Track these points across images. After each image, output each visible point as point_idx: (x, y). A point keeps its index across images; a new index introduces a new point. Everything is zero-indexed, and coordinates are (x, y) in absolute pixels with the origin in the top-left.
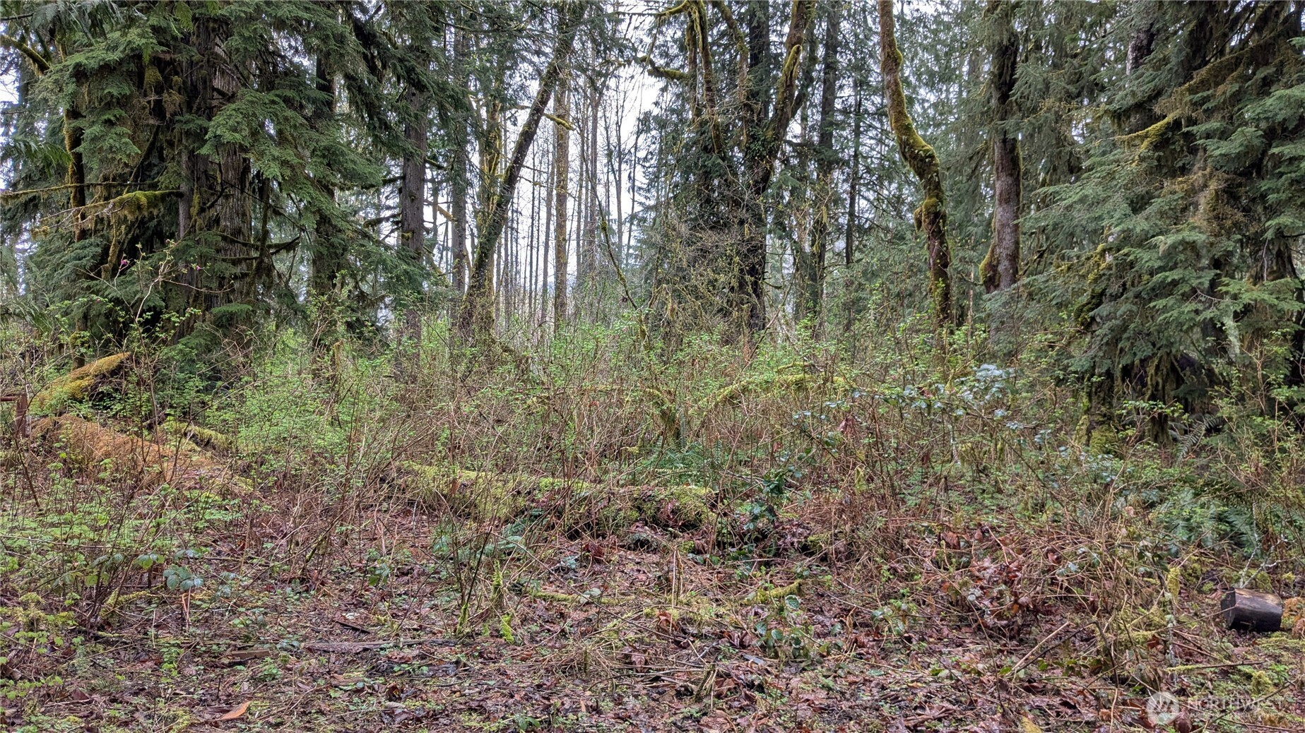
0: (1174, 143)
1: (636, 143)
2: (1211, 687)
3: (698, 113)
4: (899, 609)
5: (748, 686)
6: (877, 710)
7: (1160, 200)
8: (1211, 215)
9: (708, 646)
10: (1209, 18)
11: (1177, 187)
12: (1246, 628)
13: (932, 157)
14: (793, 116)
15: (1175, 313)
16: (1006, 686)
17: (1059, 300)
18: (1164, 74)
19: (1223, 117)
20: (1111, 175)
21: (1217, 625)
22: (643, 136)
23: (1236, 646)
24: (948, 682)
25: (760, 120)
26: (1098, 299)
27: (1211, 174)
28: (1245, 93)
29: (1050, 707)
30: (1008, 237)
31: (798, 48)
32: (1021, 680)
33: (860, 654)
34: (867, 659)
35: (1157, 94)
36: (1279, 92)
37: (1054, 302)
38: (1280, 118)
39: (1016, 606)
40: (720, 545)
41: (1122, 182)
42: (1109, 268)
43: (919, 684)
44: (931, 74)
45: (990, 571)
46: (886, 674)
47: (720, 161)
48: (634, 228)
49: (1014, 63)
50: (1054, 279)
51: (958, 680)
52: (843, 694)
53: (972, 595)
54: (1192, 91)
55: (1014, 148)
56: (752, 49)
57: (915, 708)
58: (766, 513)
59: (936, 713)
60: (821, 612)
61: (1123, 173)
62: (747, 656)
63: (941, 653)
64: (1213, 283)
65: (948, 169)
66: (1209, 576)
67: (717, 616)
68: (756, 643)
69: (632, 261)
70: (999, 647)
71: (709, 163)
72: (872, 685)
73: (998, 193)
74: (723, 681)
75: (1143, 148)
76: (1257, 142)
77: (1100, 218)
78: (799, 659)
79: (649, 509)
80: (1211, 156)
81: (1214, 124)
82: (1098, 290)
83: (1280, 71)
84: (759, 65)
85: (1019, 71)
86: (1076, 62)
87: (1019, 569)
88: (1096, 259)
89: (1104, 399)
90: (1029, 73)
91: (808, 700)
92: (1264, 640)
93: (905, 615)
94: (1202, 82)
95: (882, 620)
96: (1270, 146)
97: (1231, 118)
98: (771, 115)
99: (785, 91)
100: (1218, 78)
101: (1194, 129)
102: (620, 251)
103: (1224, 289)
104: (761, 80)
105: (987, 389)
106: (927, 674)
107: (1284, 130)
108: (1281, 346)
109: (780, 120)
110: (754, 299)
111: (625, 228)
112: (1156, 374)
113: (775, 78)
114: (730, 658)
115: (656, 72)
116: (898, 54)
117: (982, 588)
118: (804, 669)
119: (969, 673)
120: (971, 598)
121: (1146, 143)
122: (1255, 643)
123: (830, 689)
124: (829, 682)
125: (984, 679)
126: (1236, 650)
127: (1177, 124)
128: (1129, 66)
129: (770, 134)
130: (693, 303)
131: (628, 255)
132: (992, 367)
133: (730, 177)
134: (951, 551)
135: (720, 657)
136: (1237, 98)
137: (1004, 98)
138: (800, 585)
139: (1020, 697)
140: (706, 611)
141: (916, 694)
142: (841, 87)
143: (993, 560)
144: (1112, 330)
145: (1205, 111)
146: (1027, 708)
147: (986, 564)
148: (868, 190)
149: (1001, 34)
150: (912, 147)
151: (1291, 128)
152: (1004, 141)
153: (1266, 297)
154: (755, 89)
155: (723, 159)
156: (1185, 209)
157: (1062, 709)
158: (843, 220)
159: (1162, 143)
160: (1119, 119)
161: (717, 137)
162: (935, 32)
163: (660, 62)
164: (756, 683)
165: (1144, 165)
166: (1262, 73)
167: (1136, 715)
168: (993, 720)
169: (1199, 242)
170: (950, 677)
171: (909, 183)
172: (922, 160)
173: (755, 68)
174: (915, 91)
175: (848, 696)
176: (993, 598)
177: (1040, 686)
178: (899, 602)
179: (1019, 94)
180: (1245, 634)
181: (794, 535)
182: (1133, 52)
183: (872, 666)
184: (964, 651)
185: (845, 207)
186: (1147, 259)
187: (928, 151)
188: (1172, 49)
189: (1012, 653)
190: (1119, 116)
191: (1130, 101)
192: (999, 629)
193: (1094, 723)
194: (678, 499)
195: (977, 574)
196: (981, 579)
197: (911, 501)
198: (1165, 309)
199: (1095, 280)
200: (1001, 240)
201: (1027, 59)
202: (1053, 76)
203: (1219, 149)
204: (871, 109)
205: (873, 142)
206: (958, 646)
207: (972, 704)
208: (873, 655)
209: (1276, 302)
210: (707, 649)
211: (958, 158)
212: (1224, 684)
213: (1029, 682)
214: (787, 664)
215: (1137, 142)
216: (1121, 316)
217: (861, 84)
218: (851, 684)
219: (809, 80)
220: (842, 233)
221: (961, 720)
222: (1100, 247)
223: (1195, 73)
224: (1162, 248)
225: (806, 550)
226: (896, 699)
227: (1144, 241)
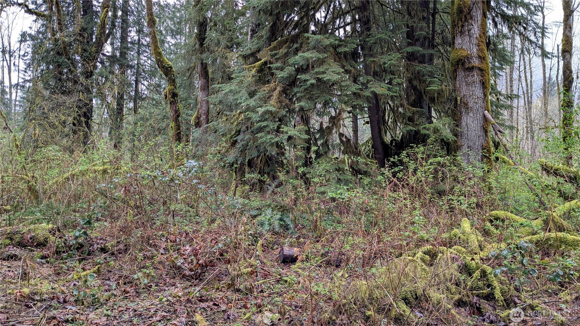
0: (265, 71)
1: (20, 47)
2: (272, 287)
3: (54, 35)
4: (145, 273)
5: (65, 321)
6: (131, 322)
7: (259, 93)
8: (278, 100)
9: (44, 305)
10: (277, 22)
11: (266, 89)
12: (287, 262)
13: (171, 67)
14: (106, 42)
15: (264, 139)
16: (191, 301)
17: (223, 133)
18: (261, 43)
19: (282, 62)
20: (242, 81)
21: (277, 262)
22: (23, 44)
23: (283, 269)
24: (166, 303)
25: (88, 42)
26: (238, 132)
27: (278, 84)
28: (289, 53)
29: (208, 307)
30: (204, 105)
31: (107, 10)
32: (198, 297)
33: (126, 297)
34: (130, 299)
35: (259, 51)
36: (300, 54)
37: (221, 134)
38: (301, 64)
39: (198, 265)
40: (58, 253)
41: (246, 85)
42: (242, 120)
43: (152, 306)
44: (172, 31)
45: (189, 251)
46: (138, 304)
47: (66, 60)
48: (19, 91)
49: (206, 30)
50: (221, 124)
51: (170, 301)
52: (115, 317)
53: (179, 262)
54: (271, 50)
55: (206, 67)
56: (83, 7)
57: (149, 318)
58: (83, 235)
59: (158, 318)
60: (109, 279)
61: (246, 81)
62: (67, 307)
63: (165, 290)
64: (279, 127)
65: (179, 74)
66: (275, 243)
67: (53, 289)
68: (72, 299)
69: (18, 108)
70: (190, 284)
71: (60, 61)
72: (130, 310)
73: (200, 86)
74: (51, 322)
75: (254, 71)
76: (293, 73)
77: (237, 99)
78: (95, 304)
79: (17, 238)
80: (277, 77)
81: (279, 64)
82: (238, 129)
83: (301, 46)
84: (87, 15)
85: (207, 33)
86: (230, 33)
87: (200, 249)
88: (237, 116)
89: (242, 174)
90: (212, 35)
91: (96, 323)
92: (293, 266)
93: (148, 275)
94: (274, 47)
95: (137, 279)
96: (297, 75)
97: (285, 63)
98: (94, 40)
99: (101, 29)
100: (280, 46)
101: (271, 65)
102: (11, 103)
103: (282, 130)
104: (89, 23)
105: (190, 171)
106: (156, 301)
107: (302, 69)
108: (300, 152)
109: (99, 43)
110: (86, 129)
111: (14, 91)
112: (261, 163)
113: (96, 23)
114: (58, 309)
115: (29, 11)
116: (155, 19)
117: (185, 259)
118: (97, 308)
119: (176, 297)
120: (179, 264)
121: (255, 69)
122: (290, 268)
123: (109, 316)
124: (109, 313)
125: (182, 299)
126: (283, 271)
127: (265, 63)
128: (249, 37)
129: (94, 49)
130: (51, 131)
131: (15, 105)
132: (193, 161)
133: (73, 69)
134: (172, 244)
135: (52, 309)
136: (286, 55)
137: (201, 45)
138: (99, 268)
139: (197, 304)
140: (45, 287)
141: (150, 311)
142: (130, 31)
143: (190, 246)
144: (243, 145)
145: (276, 59)
146: (198, 309)
147: (187, 248)
148: (144, 80)
149: (199, 17)
150: (162, 62)
151: (304, 68)
152: (202, 64)
153: (296, 133)
154: (85, 26)
155: (69, 59)
156: (269, 98)
157: (213, 307)
158: (133, 94)
159: (260, 70)
160: (245, 59)
161: (65, 48)
162: (174, 12)
163: (32, 7)
164: (70, 319)
165: (254, 78)
166: (295, 46)
167: (242, 304)
168: (183, 317)
169: (273, 111)
170: (168, 300)
171: (163, 79)
172: (167, 69)
173: (85, 17)
174: (165, 37)
175: (117, 318)
176: (189, 263)
177: (205, 298)
178: (146, 270)
179: (207, 44)
180: (287, 264)
181: (98, 244)
182: (250, 32)
183: (132, 302)
184: (175, 288)
185: (132, 87)
186: (255, 117)
187: (169, 64)
188: (264, 32)
189: (196, 286)
190: (245, 57)
191: (249, 52)
192: (191, 276)
193: (226, 310)
194: (34, 232)
195: (183, 253)
196: (184, 255)
197: (158, 223)
198: (261, 138)
199: (237, 125)
200: (201, 106)
201: (211, 29)
202: (221, 38)
203: (280, 74)
204: (145, 43)
205: (146, 58)
206: (173, 286)
207: (175, 311)
208: (132, 296)
209: (299, 135)
210: (44, 306)
211: (183, 69)
212: (277, 286)
213: (201, 297)
214: (88, 307)
215: (251, 69)
216: (246, 140)
217: (139, 32)
218: (120, 312)
219: (114, 26)
220: (132, 99)
221: (169, 319)
222: (238, 112)
223: (272, 43)
224: (260, 113)
225: (103, 250)
226: (140, 315)
227: (253, 110)
